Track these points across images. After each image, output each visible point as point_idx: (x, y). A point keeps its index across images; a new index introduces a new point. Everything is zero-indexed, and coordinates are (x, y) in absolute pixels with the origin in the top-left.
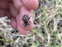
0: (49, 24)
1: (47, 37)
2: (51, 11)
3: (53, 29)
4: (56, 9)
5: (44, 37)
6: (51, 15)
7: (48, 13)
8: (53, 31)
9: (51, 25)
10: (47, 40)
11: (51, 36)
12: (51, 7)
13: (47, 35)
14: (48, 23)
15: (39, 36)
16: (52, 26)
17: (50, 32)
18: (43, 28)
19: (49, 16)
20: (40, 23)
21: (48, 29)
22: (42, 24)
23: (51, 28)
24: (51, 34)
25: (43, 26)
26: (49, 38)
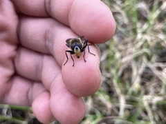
0: (122, 75)
1: (118, 102)
4: (137, 43)
5: (112, 102)
10: (118, 109)
18: (109, 82)
26: (123, 103)
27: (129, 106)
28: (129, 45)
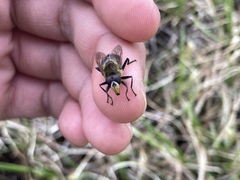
0: (203, 111)
1: (196, 162)
2: (212, 63)
3: (218, 129)
5: (184, 162)
6: (211, 75)
7: (199, 66)
8: (218, 140)
9: (210, 114)
10: (195, 173)
11: (212, 160)
12: (212, 46)
13: (194, 153)
14: (198, 109)
15: (162, 159)
16: (216, 120)
17: (209, 144)
18: (178, 124)
19: (203, 80)
20: (169, 107)
21: (199, 130)
22: (177, 112)
23: (212, 125)
24: (212, 152)
25: (178, 118)
26: (203, 164)
27: (216, 169)
28: (217, 56)
